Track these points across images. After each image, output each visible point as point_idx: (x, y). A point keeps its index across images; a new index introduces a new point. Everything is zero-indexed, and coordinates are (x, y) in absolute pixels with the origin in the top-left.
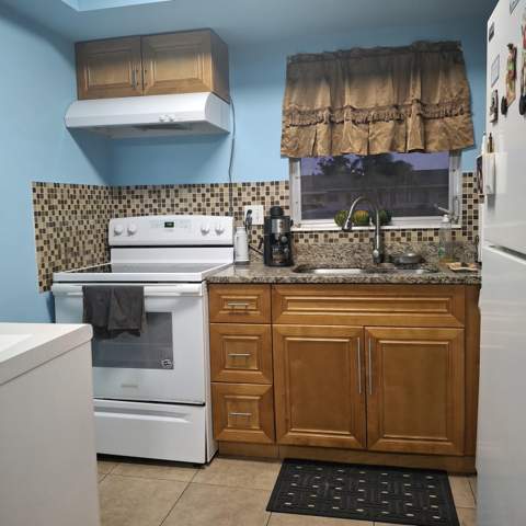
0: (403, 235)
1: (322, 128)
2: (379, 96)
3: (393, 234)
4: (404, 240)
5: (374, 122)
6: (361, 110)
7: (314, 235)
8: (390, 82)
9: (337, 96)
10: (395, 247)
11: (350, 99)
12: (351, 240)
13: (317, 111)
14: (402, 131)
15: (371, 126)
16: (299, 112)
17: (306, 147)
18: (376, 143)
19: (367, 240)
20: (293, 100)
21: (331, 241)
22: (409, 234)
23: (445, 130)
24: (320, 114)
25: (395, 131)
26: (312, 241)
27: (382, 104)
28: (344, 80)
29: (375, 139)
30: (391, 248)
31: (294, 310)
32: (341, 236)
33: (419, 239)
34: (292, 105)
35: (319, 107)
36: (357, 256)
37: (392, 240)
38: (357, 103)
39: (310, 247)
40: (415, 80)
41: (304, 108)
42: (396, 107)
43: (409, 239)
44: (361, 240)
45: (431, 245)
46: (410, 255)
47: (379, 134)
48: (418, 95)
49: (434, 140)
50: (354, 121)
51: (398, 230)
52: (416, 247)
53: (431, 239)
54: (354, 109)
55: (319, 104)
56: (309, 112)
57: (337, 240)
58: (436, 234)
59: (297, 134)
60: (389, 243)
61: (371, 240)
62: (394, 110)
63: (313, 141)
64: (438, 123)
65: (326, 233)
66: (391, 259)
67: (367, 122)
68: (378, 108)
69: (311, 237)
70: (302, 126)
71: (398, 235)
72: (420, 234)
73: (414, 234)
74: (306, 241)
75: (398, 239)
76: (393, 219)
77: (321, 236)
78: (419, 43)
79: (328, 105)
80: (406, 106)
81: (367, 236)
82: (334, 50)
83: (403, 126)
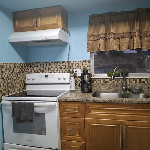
0: (134, 80)
1: (102, 41)
2: (123, 29)
3: (130, 80)
4: (134, 82)
5: (122, 38)
6: (117, 34)
7: (100, 80)
8: (128, 23)
9: (107, 29)
10: (131, 85)
11: (112, 30)
12: (114, 82)
13: (100, 35)
14: (132, 42)
15: (121, 40)
16: (94, 35)
17: (96, 48)
18: (123, 46)
19: (120, 82)
20: (91, 31)
21: (106, 82)
22: (136, 80)
23: (149, 41)
24: (101, 36)
25: (130, 42)
26: (99, 82)
27: (125, 32)
28: (110, 23)
29: (122, 45)
30: (129, 85)
31: (93, 113)
32: (110, 80)
33: (140, 82)
34: (91, 33)
35: (101, 33)
36: (116, 88)
37: (129, 82)
38: (115, 31)
39: (98, 84)
40: (137, 23)
41: (95, 34)
42: (130, 33)
43: (136, 82)
44: (118, 82)
45: (144, 84)
46: (137, 88)
47: (124, 43)
48: (138, 28)
49: (144, 45)
50: (114, 38)
51: (131, 78)
52: (139, 85)
53: (144, 82)
54: (114, 34)
55: (101, 32)
56: (97, 35)
57: (108, 82)
58: (146, 80)
59: (93, 43)
60: (128, 83)
61: (121, 82)
62: (129, 34)
63: (99, 46)
64: (146, 39)
65: (104, 79)
66: (129, 90)
67: (119, 38)
68: (123, 33)
69: (98, 80)
70: (95, 40)
71: (131, 80)
72: (140, 80)
73: (138, 80)
74: (97, 82)
75: (132, 82)
76: (129, 74)
77: (102, 80)
78: (138, 9)
79: (104, 32)
80: (133, 33)
81: (120, 80)
82: (106, 13)
83: (133, 40)
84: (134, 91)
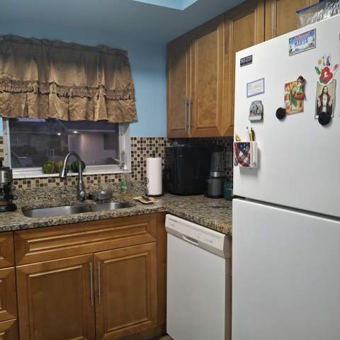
0: (95, 178)
1: (32, 97)
2: (76, 79)
3: (88, 179)
4: (96, 182)
5: (73, 97)
6: (62, 87)
7: (27, 181)
8: (83, 70)
9: (44, 73)
10: (92, 187)
11: (54, 77)
12: (58, 184)
13: (27, 83)
14: (91, 106)
15: (71, 99)
16: (11, 81)
17: (16, 110)
18: (75, 113)
19: (70, 183)
20: (6, 70)
21: (42, 185)
22: (99, 178)
23: (119, 108)
24: (30, 85)
25: (87, 105)
26: (25, 186)
27: (77, 85)
28: (49, 62)
29: (74, 109)
30: (88, 188)
32: (50, 181)
33: (106, 181)
34: (4, 75)
35: (28, 80)
36: (63, 196)
37: (88, 182)
38: (59, 81)
39: (24, 192)
40: (101, 71)
41: (14, 78)
42: (87, 88)
43: (99, 182)
44: (66, 184)
45: (114, 184)
46: (103, 192)
47: (77, 106)
48: (103, 83)
49: (112, 115)
50: (58, 95)
51: (92, 175)
52: (105, 186)
53: (113, 180)
54: (58, 86)
55: (28, 77)
56: (19, 82)
57: (46, 185)
58: (116, 177)
59: (9, 99)
60: (86, 185)
61: (73, 183)
62: (86, 90)
63: (23, 106)
64: (114, 103)
65: (37, 180)
66: (90, 197)
67: (67, 97)
68: (75, 87)
69: (24, 183)
70: (13, 93)
71: (92, 178)
72: (106, 178)
73: (103, 178)
74: (20, 186)
75: (92, 182)
76: (86, 167)
77: (33, 182)
79: (37, 79)
80: (93, 89)
81: (70, 180)
83: (91, 102)
84: (100, 198)
